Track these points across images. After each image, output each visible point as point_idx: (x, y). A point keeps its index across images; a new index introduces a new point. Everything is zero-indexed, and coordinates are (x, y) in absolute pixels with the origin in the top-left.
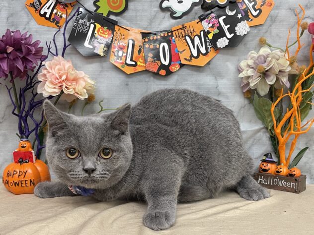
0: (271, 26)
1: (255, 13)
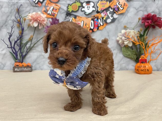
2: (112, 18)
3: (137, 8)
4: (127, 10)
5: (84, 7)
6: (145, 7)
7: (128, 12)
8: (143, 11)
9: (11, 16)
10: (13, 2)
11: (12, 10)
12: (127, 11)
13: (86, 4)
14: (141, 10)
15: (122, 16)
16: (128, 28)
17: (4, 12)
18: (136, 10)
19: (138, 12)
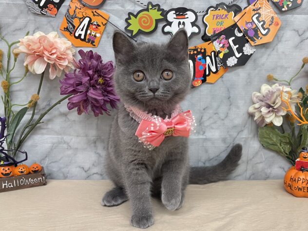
2: (238, 55)
4: (276, 35)
5: (170, 24)
7: (279, 41)
12: (276, 39)
13: (175, 16)
15: (263, 50)
16: (276, 80)
19: (302, 41)
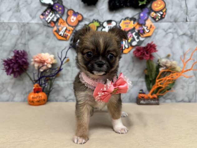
0: (155, 36)
1: (147, 31)
2: (137, 40)
3: (166, 30)
5: (104, 27)
6: (175, 29)
7: (156, 34)
8: (173, 33)
9: (22, 39)
10: (23, 23)
11: (22, 32)
13: (107, 24)
14: (170, 32)
15: (148, 39)
17: (14, 35)
18: (166, 31)
19: (167, 34)
